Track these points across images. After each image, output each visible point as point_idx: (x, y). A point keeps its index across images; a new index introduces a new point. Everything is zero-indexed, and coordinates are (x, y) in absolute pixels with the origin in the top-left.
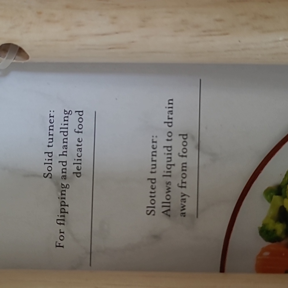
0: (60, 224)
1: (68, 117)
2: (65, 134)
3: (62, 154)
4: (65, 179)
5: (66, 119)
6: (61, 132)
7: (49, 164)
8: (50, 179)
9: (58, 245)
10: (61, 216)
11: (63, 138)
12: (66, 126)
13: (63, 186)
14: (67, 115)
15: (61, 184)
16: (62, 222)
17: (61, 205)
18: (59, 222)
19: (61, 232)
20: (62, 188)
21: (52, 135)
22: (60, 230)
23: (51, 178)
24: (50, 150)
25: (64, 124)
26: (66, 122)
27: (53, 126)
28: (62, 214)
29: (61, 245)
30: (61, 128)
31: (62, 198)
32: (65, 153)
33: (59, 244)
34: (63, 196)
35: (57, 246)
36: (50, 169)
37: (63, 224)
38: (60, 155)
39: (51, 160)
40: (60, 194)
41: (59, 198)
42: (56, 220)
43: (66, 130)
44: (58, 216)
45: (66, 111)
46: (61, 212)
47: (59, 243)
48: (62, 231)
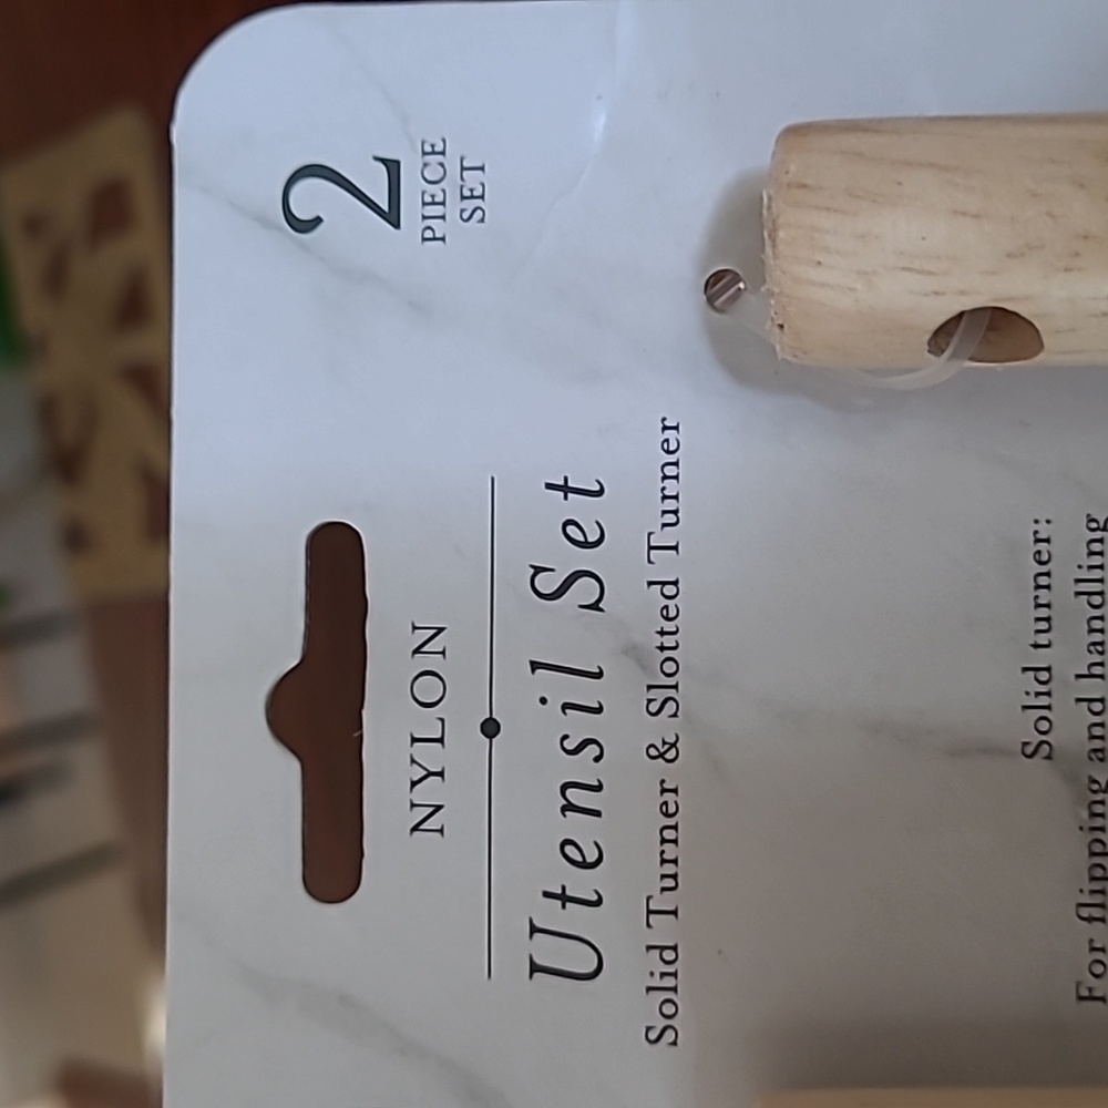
0: (1090, 919)
1: (1101, 541)
2: (1097, 600)
3: (1086, 672)
4: (1102, 760)
5: (1096, 547)
6: (1078, 594)
7: (1040, 707)
8: (1047, 762)
9: (1085, 993)
10: (1093, 892)
11: (1088, 617)
12: (1097, 574)
13: (1095, 787)
14: (1098, 535)
15: (1086, 781)
16: (1097, 913)
17: (1093, 854)
18: (1085, 912)
19: (1093, 949)
20: (1094, 792)
21: (1048, 606)
22: (1091, 941)
23: (1049, 757)
24: (1041, 658)
25: (1091, 567)
26: (1097, 560)
27: (1048, 574)
28: (1097, 886)
29: (1098, 994)
30: (1078, 581)
31: (1093, 829)
32: (1097, 670)
33: (1090, 990)
34: (1099, 822)
35: (1081, 998)
36: (1044, 726)
37: (1102, 920)
38: (1079, 676)
39: (1048, 694)
40: (1085, 814)
41: (1081, 828)
42: (1074, 907)
43: (1096, 587)
44: (1081, 891)
45: (1094, 520)
46: (1093, 879)
47: (1090, 985)
48: (1097, 945)
